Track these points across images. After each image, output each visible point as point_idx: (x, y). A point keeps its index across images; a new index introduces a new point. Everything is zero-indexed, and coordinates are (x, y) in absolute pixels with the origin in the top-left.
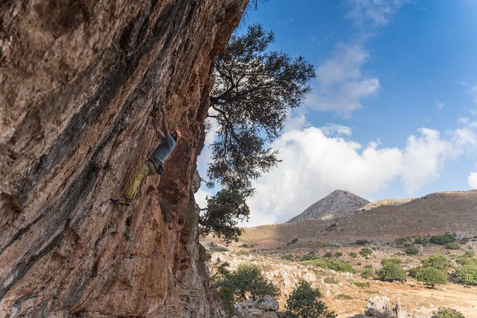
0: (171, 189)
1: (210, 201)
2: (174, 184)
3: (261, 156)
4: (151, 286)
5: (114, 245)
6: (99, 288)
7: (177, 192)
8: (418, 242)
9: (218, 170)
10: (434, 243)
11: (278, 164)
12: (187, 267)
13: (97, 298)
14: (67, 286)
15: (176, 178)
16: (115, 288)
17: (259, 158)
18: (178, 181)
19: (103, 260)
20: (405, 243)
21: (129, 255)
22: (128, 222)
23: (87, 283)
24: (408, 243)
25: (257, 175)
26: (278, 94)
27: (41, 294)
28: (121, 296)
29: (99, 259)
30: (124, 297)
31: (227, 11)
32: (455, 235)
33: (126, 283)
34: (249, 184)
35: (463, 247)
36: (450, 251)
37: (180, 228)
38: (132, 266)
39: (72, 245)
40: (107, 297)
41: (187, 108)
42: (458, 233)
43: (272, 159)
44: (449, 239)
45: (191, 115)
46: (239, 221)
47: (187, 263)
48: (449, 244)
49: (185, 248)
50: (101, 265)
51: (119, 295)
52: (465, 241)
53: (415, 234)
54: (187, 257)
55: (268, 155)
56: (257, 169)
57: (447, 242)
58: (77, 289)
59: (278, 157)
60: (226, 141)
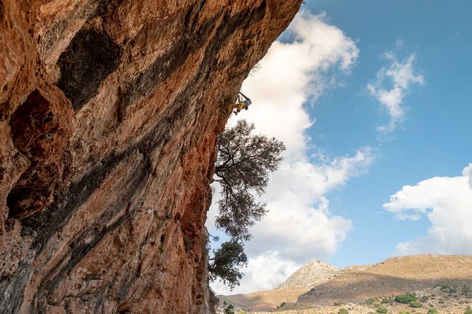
0: (190, 230)
1: (216, 253)
2: (192, 226)
3: (254, 208)
4: (177, 301)
5: (152, 254)
6: (140, 291)
7: (194, 232)
8: (385, 302)
9: (223, 222)
10: (399, 301)
11: (267, 214)
12: (201, 303)
13: (138, 300)
14: (119, 278)
15: (193, 222)
16: (151, 295)
17: (252, 211)
18: (194, 224)
19: (145, 263)
20: (375, 303)
21: (162, 269)
22: (163, 239)
23: (133, 281)
24: (377, 303)
25: (252, 223)
26: (261, 164)
27: (102, 277)
28: (155, 303)
29: (142, 262)
30: (157, 304)
31: (225, 101)
32: (415, 294)
33: (158, 292)
34: (246, 231)
35: (425, 304)
36: (415, 309)
37: (196, 265)
38: (164, 278)
39: (128, 235)
40: (145, 302)
41: (201, 165)
42: (417, 292)
43: (261, 210)
44: (410, 298)
45: (203, 172)
46: (240, 267)
47: (201, 299)
48: (412, 302)
49: (200, 285)
50: (143, 267)
51: (154, 301)
52: (425, 299)
53: (381, 295)
54: (201, 294)
55: (258, 208)
56: (251, 219)
57: (410, 301)
58: (126, 285)
59: (266, 209)
60: (227, 198)
